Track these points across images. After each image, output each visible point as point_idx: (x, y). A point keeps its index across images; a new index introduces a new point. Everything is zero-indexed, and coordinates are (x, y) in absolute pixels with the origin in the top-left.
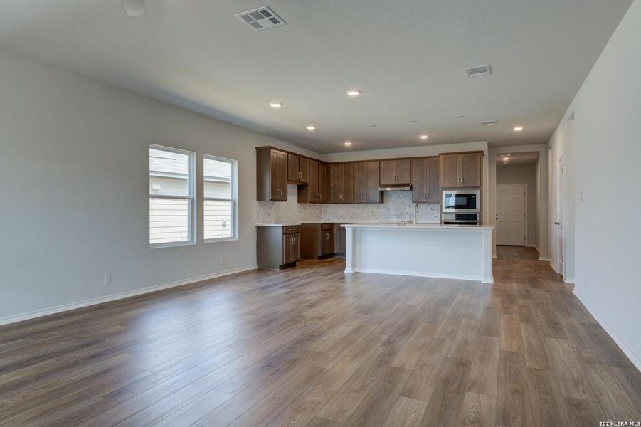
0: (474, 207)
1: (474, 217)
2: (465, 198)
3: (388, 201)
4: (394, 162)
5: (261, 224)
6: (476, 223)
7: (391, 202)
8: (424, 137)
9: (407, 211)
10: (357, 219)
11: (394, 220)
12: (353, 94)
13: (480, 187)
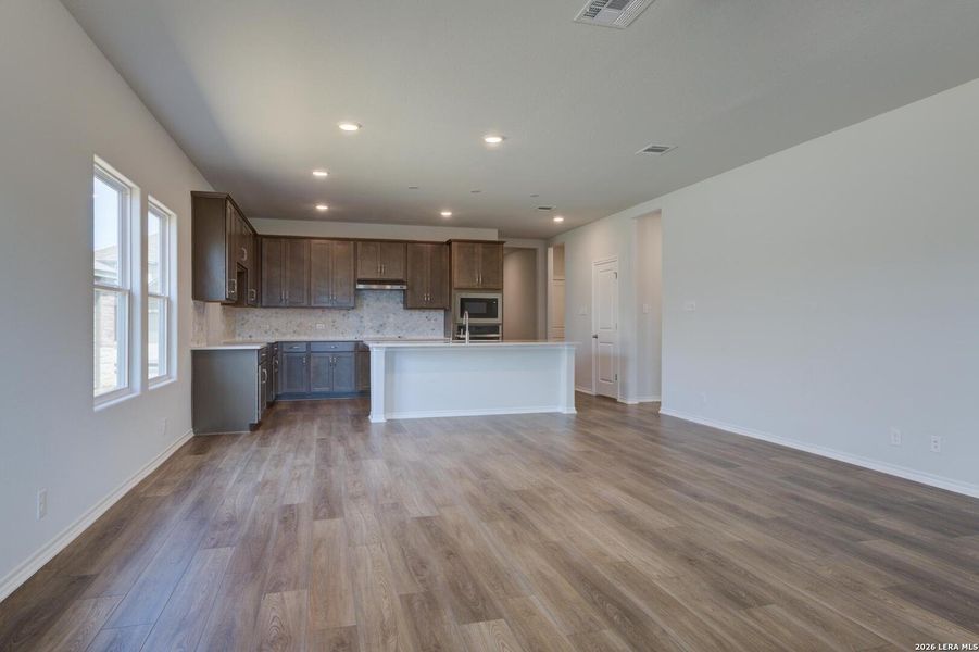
0: (496, 317)
1: (494, 329)
2: (484, 304)
3: (362, 306)
4: (379, 244)
5: (203, 346)
6: (497, 338)
7: (365, 307)
8: (446, 214)
9: (391, 320)
10: (306, 334)
11: (371, 336)
12: (493, 140)
13: (500, 290)
